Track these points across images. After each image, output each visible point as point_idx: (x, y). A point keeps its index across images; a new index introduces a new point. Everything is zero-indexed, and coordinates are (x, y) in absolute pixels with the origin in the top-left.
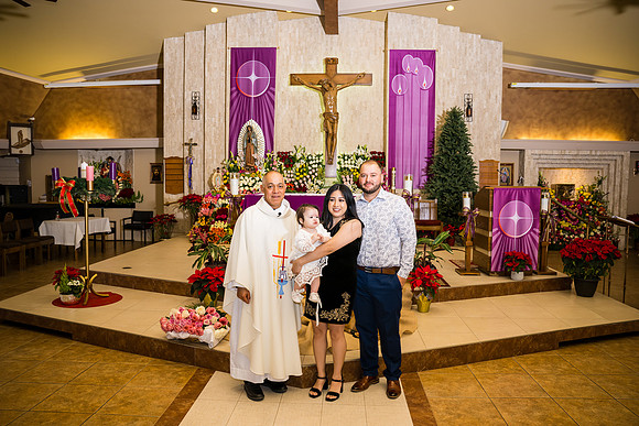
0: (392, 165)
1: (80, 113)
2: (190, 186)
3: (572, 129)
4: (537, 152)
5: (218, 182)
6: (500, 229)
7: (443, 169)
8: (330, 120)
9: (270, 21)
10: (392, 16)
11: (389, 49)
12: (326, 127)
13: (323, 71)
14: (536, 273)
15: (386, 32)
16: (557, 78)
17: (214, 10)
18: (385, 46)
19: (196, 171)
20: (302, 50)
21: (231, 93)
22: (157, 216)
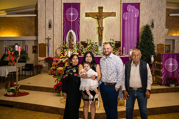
0: (123, 46)
6: (165, 69)
8: (100, 30)
12: (99, 32)
18: (121, 2)
19: (51, 49)
20: (89, 4)
21: (64, 20)
22: (36, 65)
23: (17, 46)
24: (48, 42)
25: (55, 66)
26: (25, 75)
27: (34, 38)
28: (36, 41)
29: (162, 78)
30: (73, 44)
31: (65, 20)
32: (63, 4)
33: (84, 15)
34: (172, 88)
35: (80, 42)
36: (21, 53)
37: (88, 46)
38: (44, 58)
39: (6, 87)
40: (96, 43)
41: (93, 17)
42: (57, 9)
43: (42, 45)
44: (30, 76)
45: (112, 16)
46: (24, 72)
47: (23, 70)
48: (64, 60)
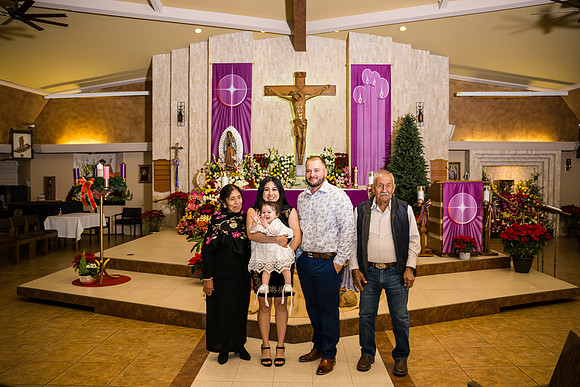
0: (354, 164)
1: (75, 121)
2: (176, 185)
3: (511, 132)
4: (480, 152)
5: (202, 181)
6: (449, 217)
7: (400, 168)
8: (299, 126)
9: (247, 40)
10: (353, 36)
11: (350, 64)
12: (296, 132)
13: (293, 84)
14: (481, 254)
15: (347, 50)
16: (496, 88)
17: (198, 31)
18: (347, 61)
19: (182, 172)
20: (274, 65)
21: (213, 103)
22: (147, 212)
23: (100, 166)
24: (176, 155)
25: (193, 212)
26: (123, 234)
27: (143, 146)
28: (148, 154)
29: (443, 238)
30: (235, 161)
31: (216, 104)
32: (211, 67)
33: (262, 91)
34: (465, 263)
35: (252, 156)
36: (110, 183)
37: (272, 166)
38: (167, 194)
39: (77, 264)
40: (290, 157)
41: (282, 96)
42: (198, 78)
43: (162, 163)
44: (135, 237)
45: (326, 94)
46: (119, 227)
47: (117, 222)
48: (214, 199)
